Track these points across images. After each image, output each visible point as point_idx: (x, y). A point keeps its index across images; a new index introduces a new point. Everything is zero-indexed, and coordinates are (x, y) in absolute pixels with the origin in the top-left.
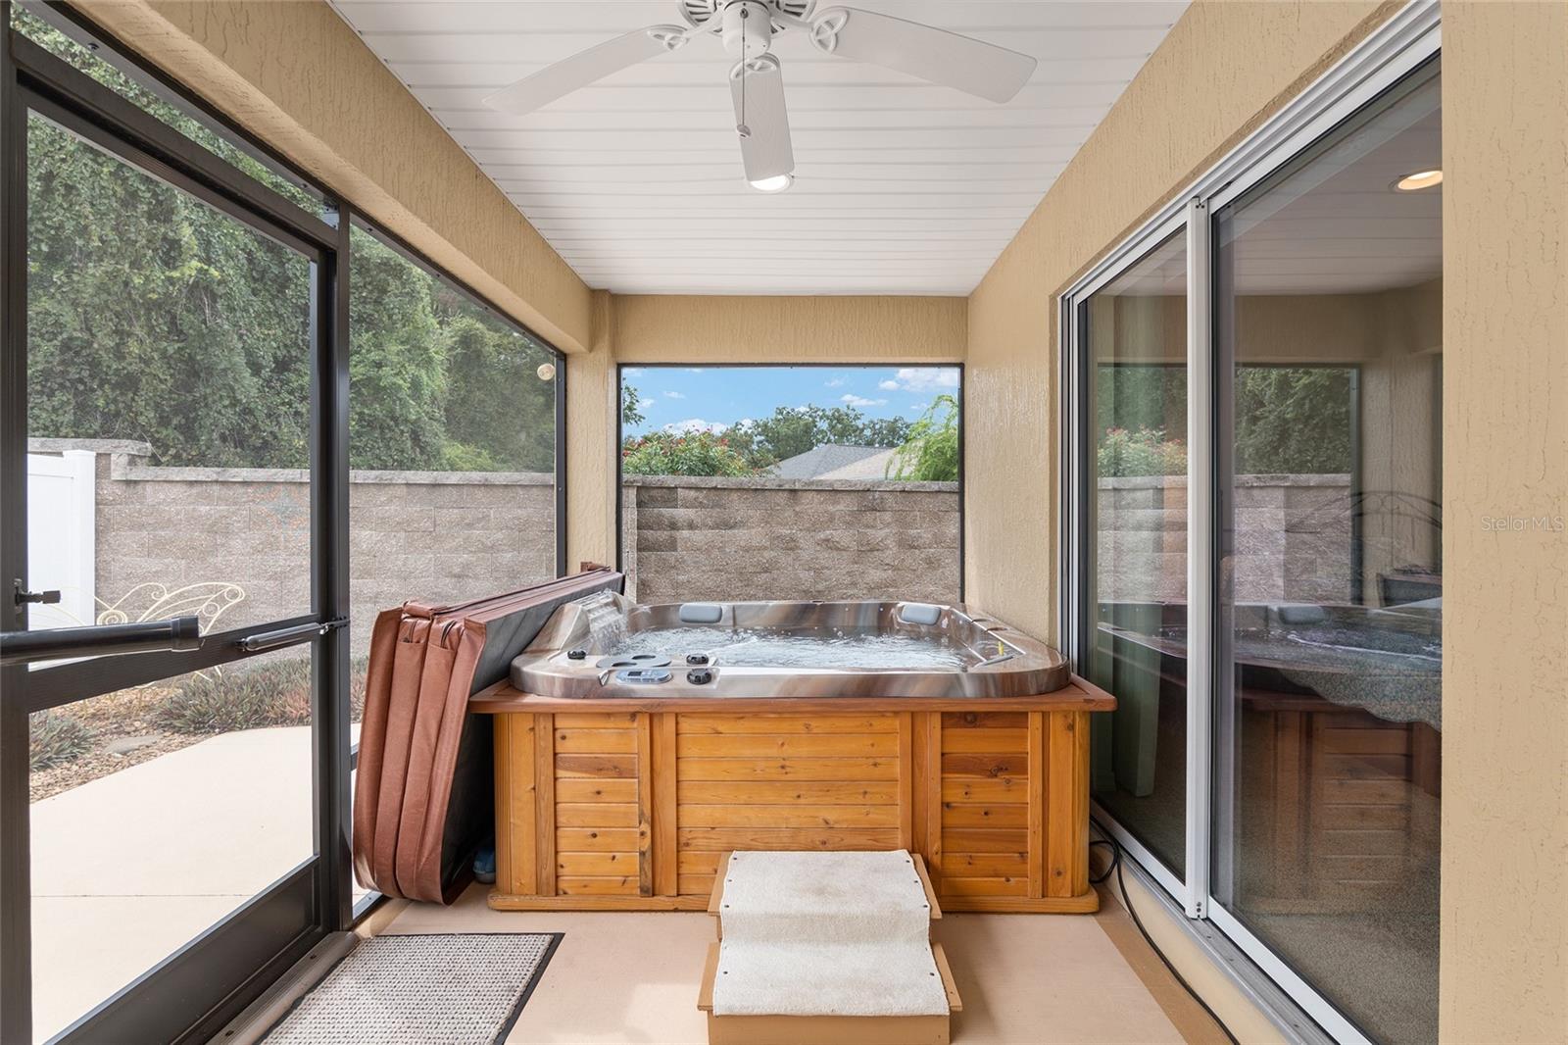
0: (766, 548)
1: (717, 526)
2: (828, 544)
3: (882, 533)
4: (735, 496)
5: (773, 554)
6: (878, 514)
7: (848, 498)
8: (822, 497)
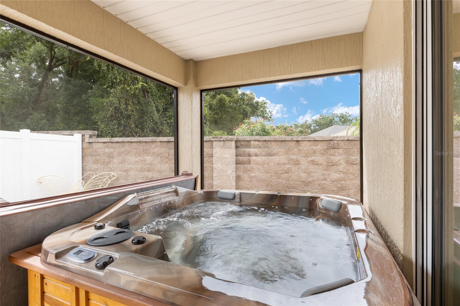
1: (266, 155)
2: (313, 162)
3: (338, 158)
4: (273, 143)
5: (289, 166)
6: (336, 150)
7: (322, 143)
8: (310, 143)
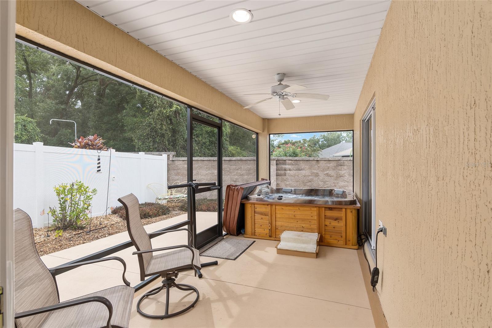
0: (310, 176)
1: (297, 170)
2: (328, 175)
3: (344, 172)
4: (301, 162)
5: (312, 177)
6: (342, 167)
7: (333, 162)
8: (326, 162)
